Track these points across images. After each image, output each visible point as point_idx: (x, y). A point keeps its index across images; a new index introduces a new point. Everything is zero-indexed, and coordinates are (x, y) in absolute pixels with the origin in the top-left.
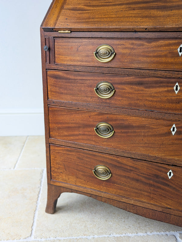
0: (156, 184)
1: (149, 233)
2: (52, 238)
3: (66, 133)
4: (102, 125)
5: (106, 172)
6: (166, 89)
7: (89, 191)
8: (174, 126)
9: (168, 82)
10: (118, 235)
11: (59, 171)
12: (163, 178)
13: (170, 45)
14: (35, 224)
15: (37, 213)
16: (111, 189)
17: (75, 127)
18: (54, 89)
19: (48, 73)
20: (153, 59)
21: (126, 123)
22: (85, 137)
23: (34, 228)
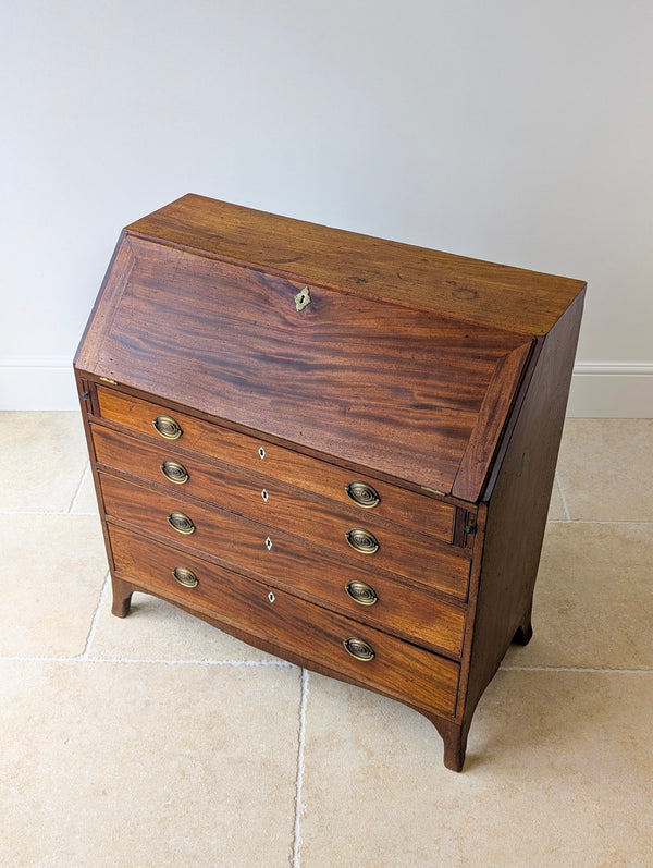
0: (256, 606)
1: (264, 662)
2: (114, 660)
3: (128, 513)
4: (178, 516)
6: (252, 493)
7: (171, 596)
8: (269, 539)
9: (253, 486)
10: (216, 663)
11: (126, 561)
12: (264, 601)
13: (248, 442)
14: (93, 634)
15: (98, 613)
16: (200, 601)
17: (141, 509)
18: (103, 450)
19: (92, 426)
21: (210, 522)
22: (156, 525)
23: (91, 640)
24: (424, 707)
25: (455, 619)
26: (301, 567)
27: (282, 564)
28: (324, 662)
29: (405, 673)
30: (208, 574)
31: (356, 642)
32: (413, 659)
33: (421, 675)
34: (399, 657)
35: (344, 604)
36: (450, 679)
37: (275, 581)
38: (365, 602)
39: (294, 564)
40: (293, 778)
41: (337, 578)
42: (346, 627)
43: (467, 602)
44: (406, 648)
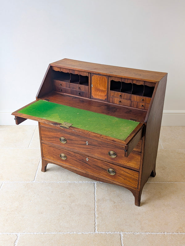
0: (83, 163)
1: (84, 182)
2: (43, 182)
3: (48, 140)
4: (62, 138)
5: (65, 157)
7: (59, 163)
8: (87, 142)
10: (71, 182)
11: (46, 154)
12: (85, 161)
14: (36, 176)
15: (37, 171)
16: (67, 164)
17: (52, 137)
21: (71, 139)
22: (56, 142)
23: (36, 177)
24: (129, 187)
25: (138, 158)
26: (96, 149)
27: (91, 149)
28: (101, 177)
29: (123, 177)
30: (70, 154)
31: (111, 170)
32: (126, 172)
33: (128, 177)
34: (122, 172)
35: (107, 159)
36: (136, 177)
37: (88, 154)
38: (113, 157)
39: (94, 148)
40: (94, 209)
41: (105, 151)
42: (108, 165)
43: (141, 153)
44: (124, 169)
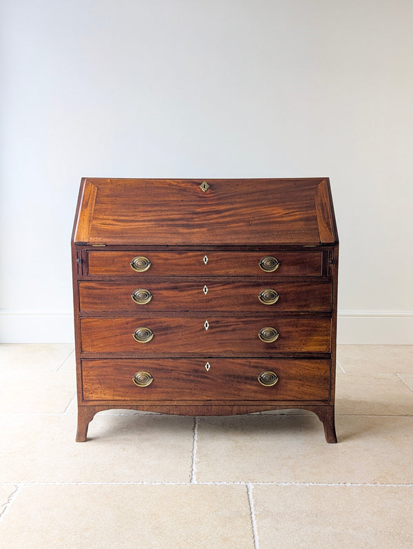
0: (196, 379)
5: (148, 378)
6: (197, 291)
7: (129, 403)
8: (207, 322)
9: (198, 286)
11: (93, 387)
12: (202, 372)
13: (197, 256)
18: (86, 300)
19: (80, 285)
20: (184, 267)
21: (165, 325)
24: (310, 403)
25: (325, 327)
29: (297, 383)
30: (161, 368)
31: (266, 374)
32: (302, 369)
34: (294, 371)
35: (257, 349)
38: (272, 340)
42: (258, 365)
43: (332, 312)
44: (297, 363)
